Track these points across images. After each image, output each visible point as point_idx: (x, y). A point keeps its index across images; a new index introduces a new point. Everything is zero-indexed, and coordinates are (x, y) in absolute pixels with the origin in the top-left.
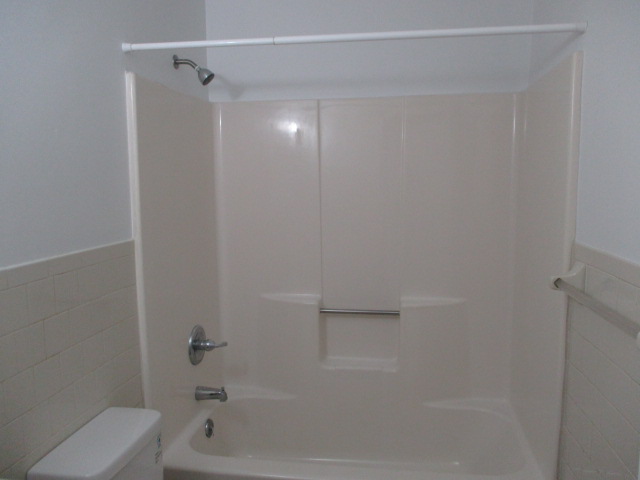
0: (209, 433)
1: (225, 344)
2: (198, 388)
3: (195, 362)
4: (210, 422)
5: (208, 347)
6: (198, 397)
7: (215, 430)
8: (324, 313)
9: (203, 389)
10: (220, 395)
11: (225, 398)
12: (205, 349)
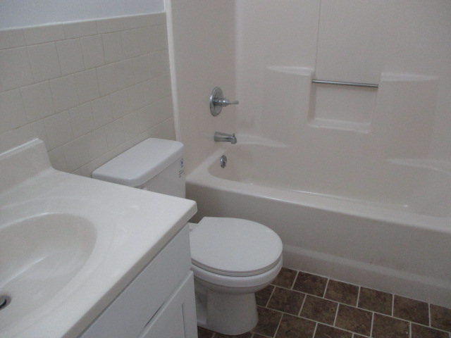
0: (223, 165)
1: (237, 103)
2: (216, 133)
3: (214, 114)
4: (224, 158)
5: (224, 103)
6: (217, 140)
7: (228, 163)
8: (315, 83)
9: (220, 133)
10: (231, 139)
11: (235, 142)
12: (222, 105)
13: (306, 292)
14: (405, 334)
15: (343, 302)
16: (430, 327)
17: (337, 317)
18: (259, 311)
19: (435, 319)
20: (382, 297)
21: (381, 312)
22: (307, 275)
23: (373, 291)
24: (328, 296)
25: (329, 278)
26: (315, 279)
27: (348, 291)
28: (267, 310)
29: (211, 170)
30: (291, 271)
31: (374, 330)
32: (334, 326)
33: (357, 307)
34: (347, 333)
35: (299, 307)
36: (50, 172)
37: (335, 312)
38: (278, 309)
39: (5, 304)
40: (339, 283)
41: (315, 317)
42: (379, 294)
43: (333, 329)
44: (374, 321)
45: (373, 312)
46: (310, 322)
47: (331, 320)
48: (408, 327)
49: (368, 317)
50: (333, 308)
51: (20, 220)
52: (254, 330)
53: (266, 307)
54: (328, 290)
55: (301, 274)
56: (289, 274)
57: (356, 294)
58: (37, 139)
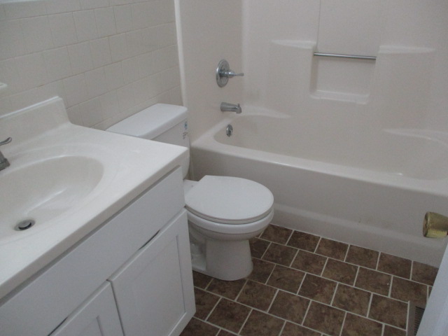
0: (229, 133)
1: (242, 75)
2: (223, 103)
3: (221, 86)
4: (230, 127)
5: (230, 75)
6: (223, 110)
7: (233, 133)
8: (317, 56)
9: (225, 103)
10: (237, 109)
11: (240, 111)
12: (227, 76)
13: (298, 247)
14: (386, 285)
15: (332, 257)
16: (410, 280)
17: (325, 269)
18: (254, 262)
19: (416, 274)
20: (369, 254)
21: (366, 266)
22: (301, 233)
23: (361, 248)
24: (319, 251)
25: (321, 237)
26: (308, 237)
27: (338, 248)
28: (262, 262)
29: (217, 137)
30: (286, 230)
31: (357, 281)
32: (321, 276)
33: (344, 261)
34: (333, 282)
35: (291, 260)
36: (68, 125)
37: (323, 265)
38: (272, 261)
39: (30, 225)
40: (330, 241)
41: (304, 269)
42: (366, 251)
43: (320, 278)
44: (359, 273)
45: (359, 266)
46: (299, 272)
47: (319, 271)
48: (390, 280)
49: (354, 270)
50: (322, 261)
51: (42, 160)
52: (248, 277)
53: (261, 259)
54: (319, 246)
55: (295, 232)
56: (284, 232)
57: (345, 250)
58: (57, 97)
